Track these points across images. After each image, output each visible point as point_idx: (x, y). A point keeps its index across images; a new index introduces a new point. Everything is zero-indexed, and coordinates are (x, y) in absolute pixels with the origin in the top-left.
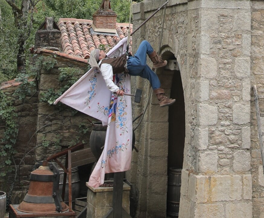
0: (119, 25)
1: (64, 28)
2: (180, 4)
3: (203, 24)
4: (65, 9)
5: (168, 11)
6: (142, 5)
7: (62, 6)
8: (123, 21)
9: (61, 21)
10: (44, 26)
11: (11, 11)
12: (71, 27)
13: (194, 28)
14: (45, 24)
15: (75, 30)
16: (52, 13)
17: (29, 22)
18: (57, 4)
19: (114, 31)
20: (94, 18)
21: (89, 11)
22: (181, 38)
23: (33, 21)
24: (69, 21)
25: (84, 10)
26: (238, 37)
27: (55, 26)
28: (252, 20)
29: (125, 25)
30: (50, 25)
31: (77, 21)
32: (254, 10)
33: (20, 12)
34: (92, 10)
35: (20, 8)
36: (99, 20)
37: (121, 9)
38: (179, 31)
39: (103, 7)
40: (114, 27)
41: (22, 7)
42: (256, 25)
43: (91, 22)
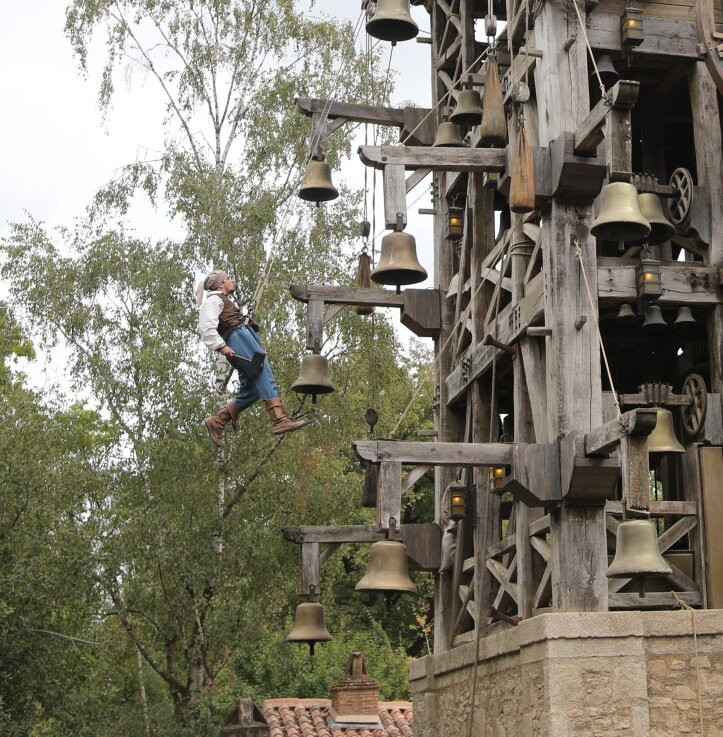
0: (384, 706)
1: (273, 719)
2: (504, 655)
3: (554, 691)
4: (275, 680)
5: (482, 670)
6: (430, 661)
7: (267, 675)
8: (391, 698)
9: (269, 704)
10: (234, 716)
11: (165, 692)
12: (289, 716)
13: (534, 700)
14: (237, 712)
15: (297, 722)
16: (249, 690)
17: (205, 711)
18: (259, 671)
19: (375, 718)
20: (334, 695)
21: (322, 682)
22: (511, 723)
23: (212, 709)
24: (285, 703)
25: (311, 679)
26: (623, 713)
27: (258, 715)
28: (650, 677)
29: (397, 705)
30: (246, 714)
31: (301, 704)
32: (651, 657)
33: (186, 691)
34: (329, 680)
35: (184, 684)
36: (344, 697)
37: (386, 673)
38: (506, 709)
39: (351, 671)
40: (375, 711)
41: (190, 681)
42: (657, 686)
43: (327, 703)
